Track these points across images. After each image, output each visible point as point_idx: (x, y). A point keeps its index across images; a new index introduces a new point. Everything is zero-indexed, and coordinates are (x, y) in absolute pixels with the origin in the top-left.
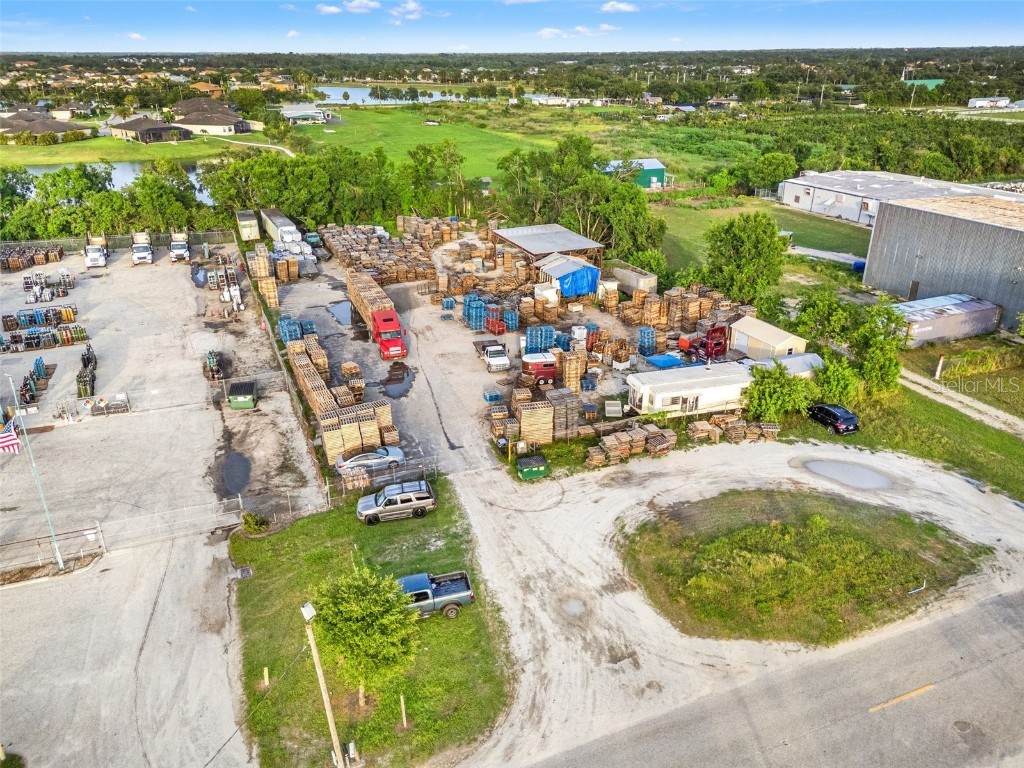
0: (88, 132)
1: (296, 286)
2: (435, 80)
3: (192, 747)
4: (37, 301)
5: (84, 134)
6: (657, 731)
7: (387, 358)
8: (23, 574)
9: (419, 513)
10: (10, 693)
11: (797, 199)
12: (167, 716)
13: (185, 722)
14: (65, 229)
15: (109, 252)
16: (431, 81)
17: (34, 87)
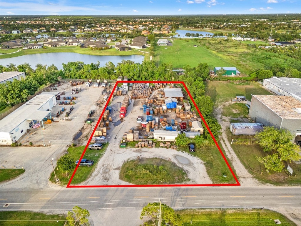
0: (110, 47)
1: (119, 97)
2: (211, 28)
3: (44, 175)
4: (73, 94)
5: (108, 48)
6: (100, 190)
7: (120, 117)
8: (40, 146)
9: (98, 149)
10: (29, 162)
11: (266, 85)
12: (44, 170)
13: (45, 171)
14: (86, 77)
15: (91, 84)
16: (210, 29)
17: (109, 30)
